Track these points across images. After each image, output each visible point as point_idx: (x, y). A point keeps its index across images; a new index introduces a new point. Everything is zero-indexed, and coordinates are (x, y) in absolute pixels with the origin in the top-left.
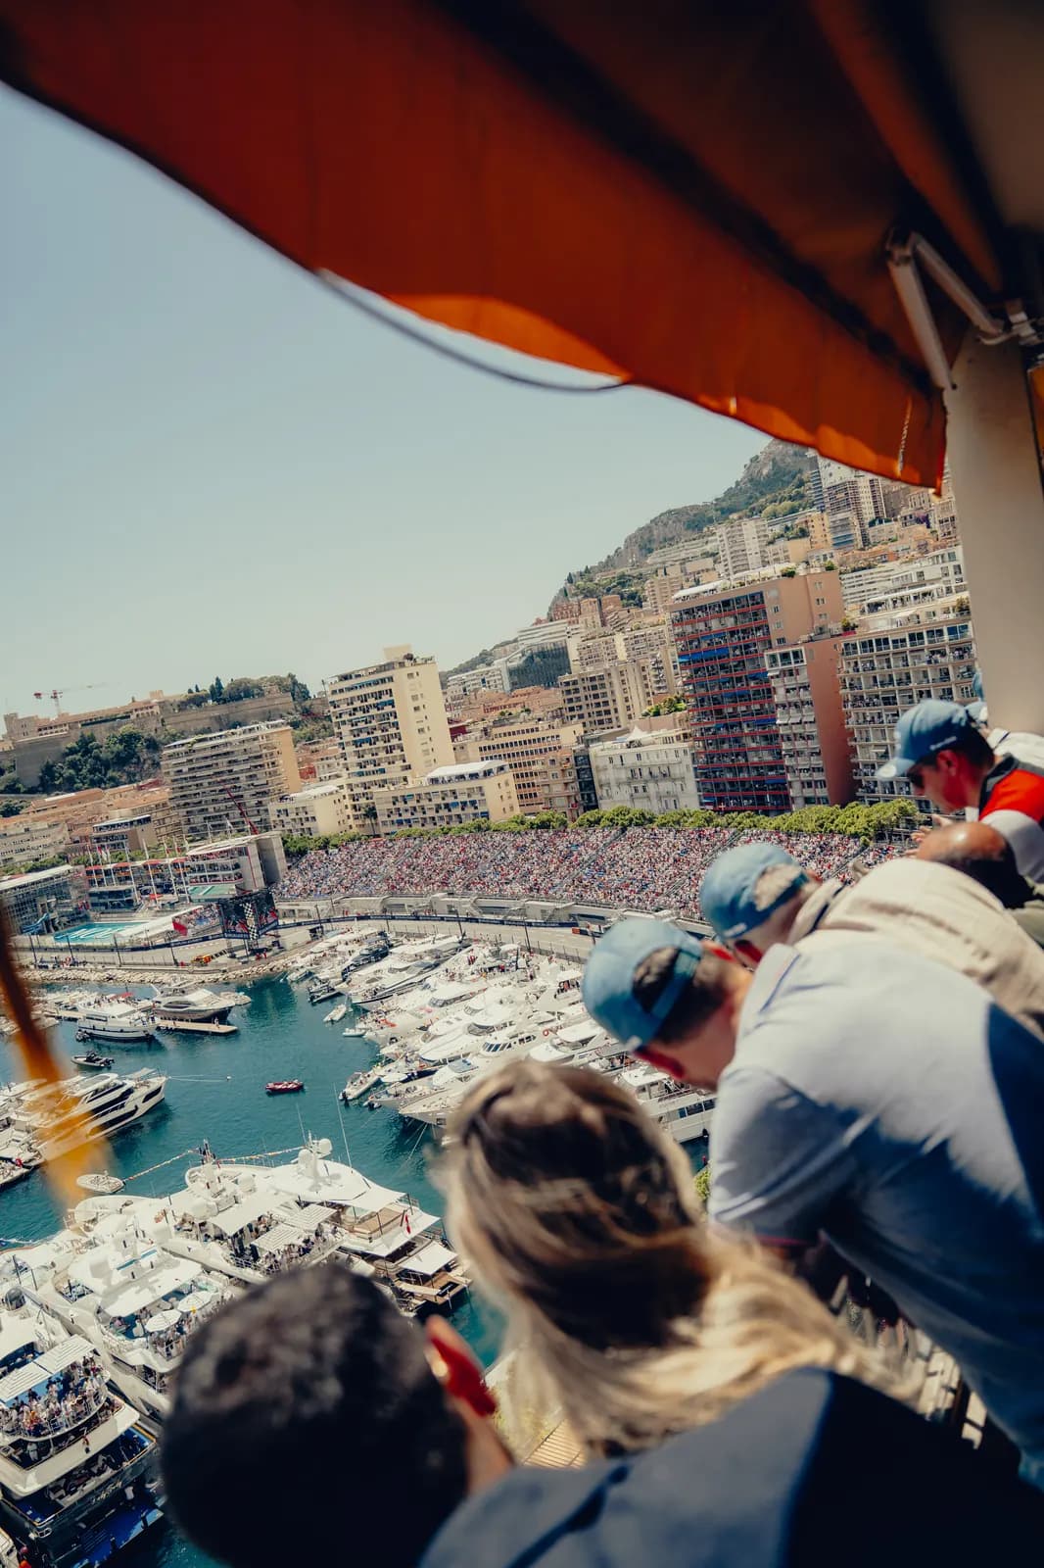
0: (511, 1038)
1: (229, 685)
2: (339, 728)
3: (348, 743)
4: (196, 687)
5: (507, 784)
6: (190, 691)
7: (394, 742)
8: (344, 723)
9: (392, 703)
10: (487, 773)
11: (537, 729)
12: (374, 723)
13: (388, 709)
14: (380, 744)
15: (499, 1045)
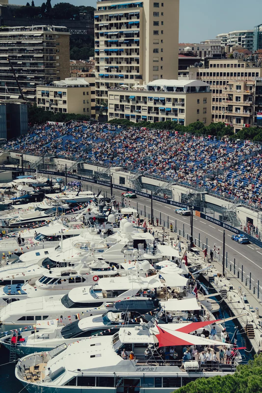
0: (62, 275)
1: (54, 7)
2: (98, 38)
4: (33, 2)
6: (28, 4)
7: (134, 55)
8: (102, 35)
9: (137, 25)
10: (191, 89)
12: (122, 39)
13: (134, 29)
15: (50, 279)
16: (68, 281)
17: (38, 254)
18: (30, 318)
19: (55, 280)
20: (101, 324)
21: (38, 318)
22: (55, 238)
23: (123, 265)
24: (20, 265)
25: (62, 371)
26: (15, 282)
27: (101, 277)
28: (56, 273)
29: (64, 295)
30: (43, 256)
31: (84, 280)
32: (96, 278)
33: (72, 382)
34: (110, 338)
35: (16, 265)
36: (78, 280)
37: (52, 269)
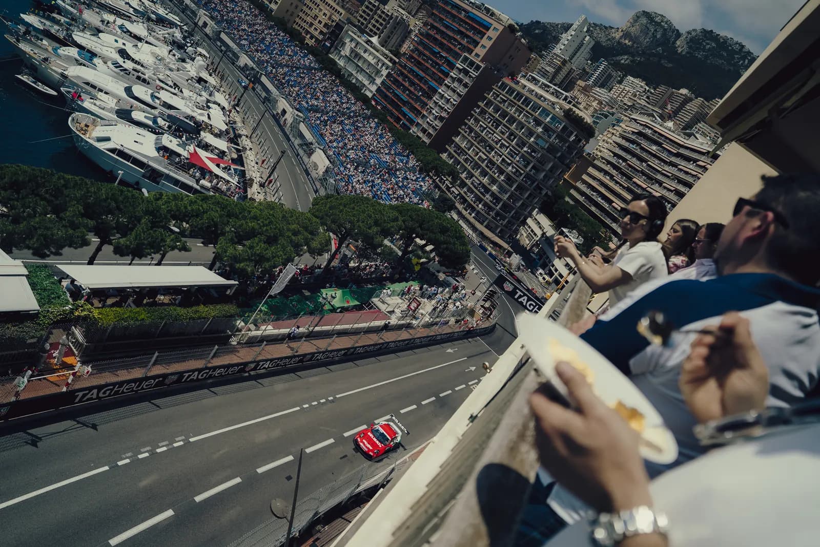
0: (133, 70)
15: (122, 67)
16: (135, 76)
17: (116, 41)
18: (94, 87)
19: (126, 70)
20: (150, 123)
21: (100, 90)
22: (139, 39)
23: (183, 90)
24: (99, 41)
25: (108, 139)
26: (89, 51)
27: (163, 89)
28: (129, 65)
29: (128, 85)
30: (120, 45)
31: (148, 83)
32: (158, 88)
33: (113, 151)
34: (154, 136)
35: (93, 38)
36: (144, 81)
37: (126, 60)
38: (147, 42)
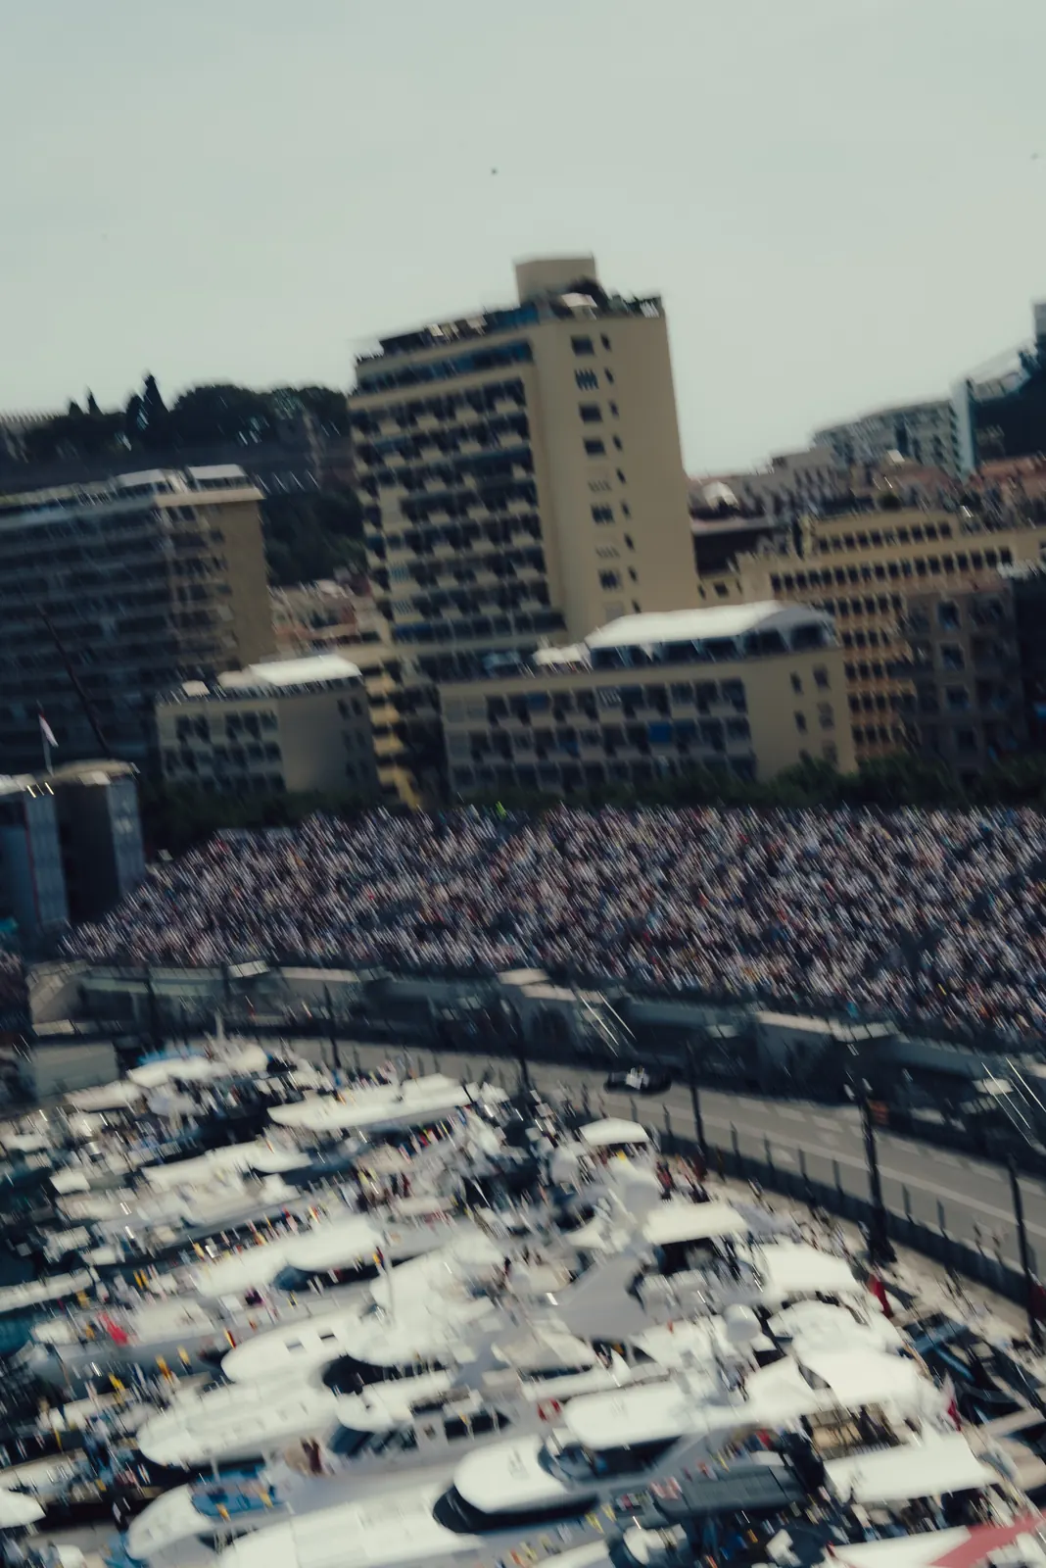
0: (416, 1412)
2: (373, 493)
3: (394, 541)
4: (91, 401)
5: (821, 678)
6: (74, 407)
7: (522, 541)
8: (387, 479)
9: (520, 425)
10: (762, 643)
11: (946, 531)
12: (470, 483)
13: (510, 441)
14: (483, 546)
16: (440, 1430)
17: (294, 1346)
19: (391, 1433)
22: (360, 1274)
26: (229, 1466)
27: (568, 1399)
28: (391, 1405)
30: (317, 1352)
31: (503, 1421)
32: (549, 1410)
35: (218, 1398)
36: (483, 1424)
38: (396, 1263)
